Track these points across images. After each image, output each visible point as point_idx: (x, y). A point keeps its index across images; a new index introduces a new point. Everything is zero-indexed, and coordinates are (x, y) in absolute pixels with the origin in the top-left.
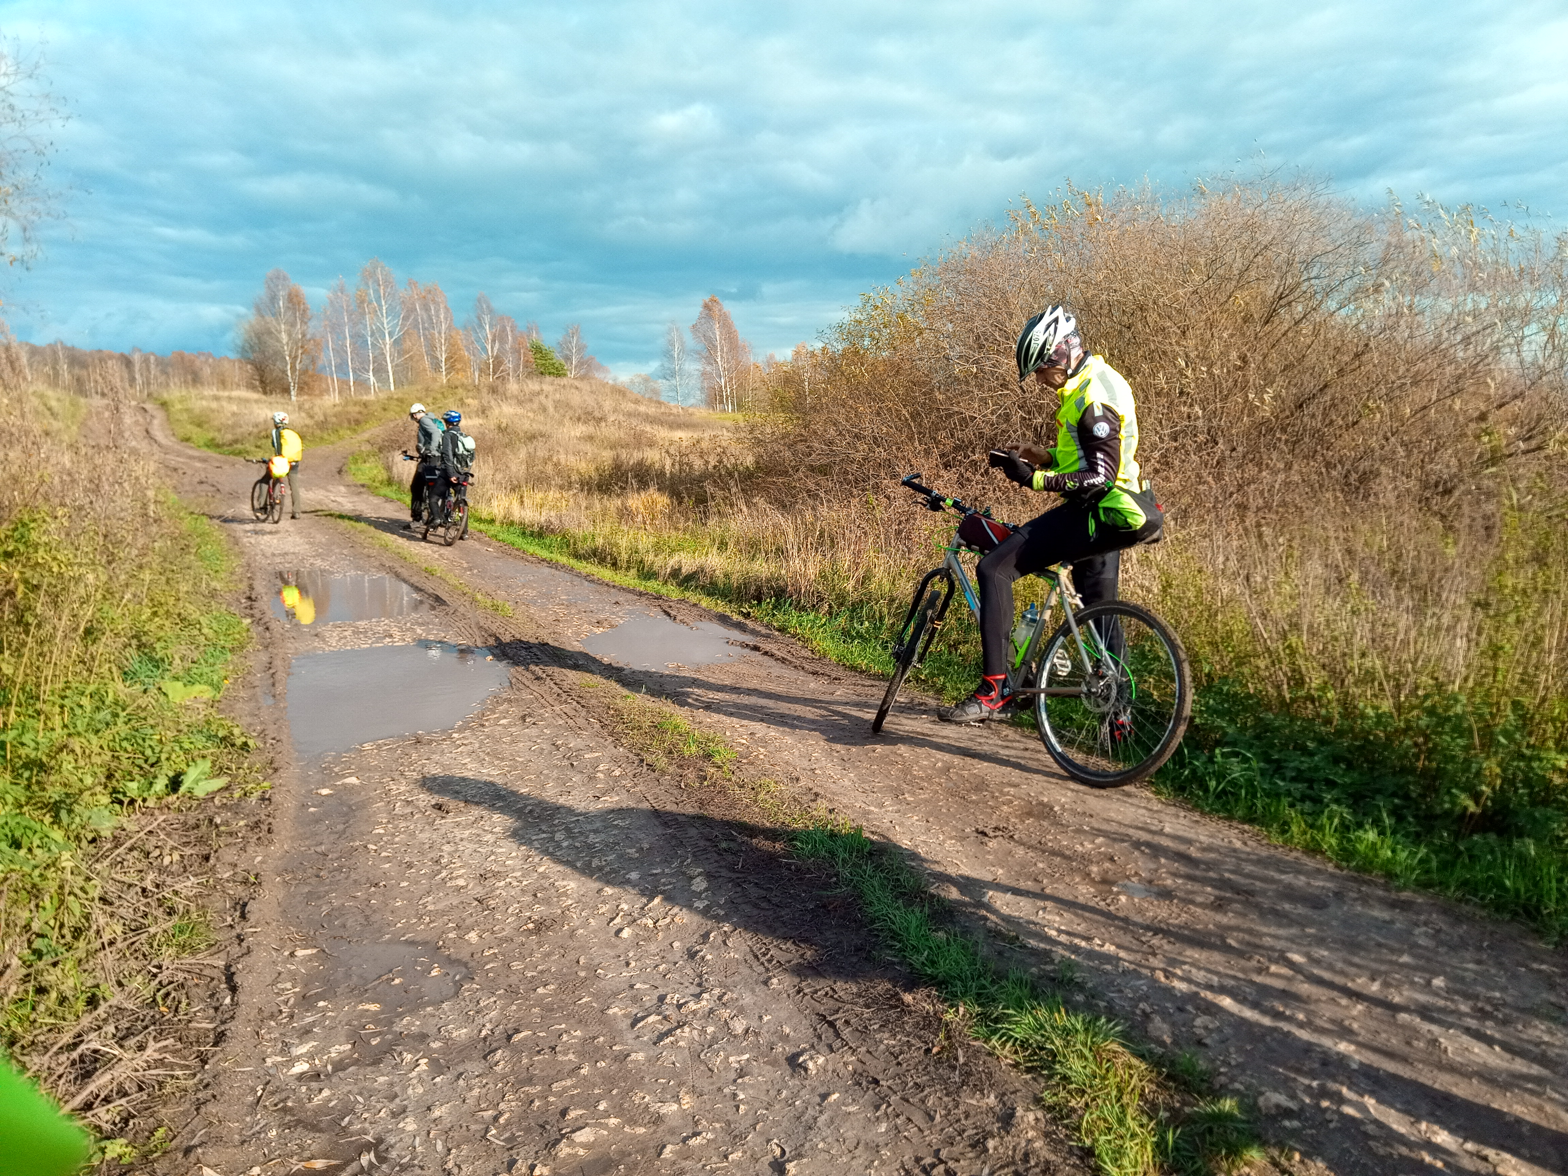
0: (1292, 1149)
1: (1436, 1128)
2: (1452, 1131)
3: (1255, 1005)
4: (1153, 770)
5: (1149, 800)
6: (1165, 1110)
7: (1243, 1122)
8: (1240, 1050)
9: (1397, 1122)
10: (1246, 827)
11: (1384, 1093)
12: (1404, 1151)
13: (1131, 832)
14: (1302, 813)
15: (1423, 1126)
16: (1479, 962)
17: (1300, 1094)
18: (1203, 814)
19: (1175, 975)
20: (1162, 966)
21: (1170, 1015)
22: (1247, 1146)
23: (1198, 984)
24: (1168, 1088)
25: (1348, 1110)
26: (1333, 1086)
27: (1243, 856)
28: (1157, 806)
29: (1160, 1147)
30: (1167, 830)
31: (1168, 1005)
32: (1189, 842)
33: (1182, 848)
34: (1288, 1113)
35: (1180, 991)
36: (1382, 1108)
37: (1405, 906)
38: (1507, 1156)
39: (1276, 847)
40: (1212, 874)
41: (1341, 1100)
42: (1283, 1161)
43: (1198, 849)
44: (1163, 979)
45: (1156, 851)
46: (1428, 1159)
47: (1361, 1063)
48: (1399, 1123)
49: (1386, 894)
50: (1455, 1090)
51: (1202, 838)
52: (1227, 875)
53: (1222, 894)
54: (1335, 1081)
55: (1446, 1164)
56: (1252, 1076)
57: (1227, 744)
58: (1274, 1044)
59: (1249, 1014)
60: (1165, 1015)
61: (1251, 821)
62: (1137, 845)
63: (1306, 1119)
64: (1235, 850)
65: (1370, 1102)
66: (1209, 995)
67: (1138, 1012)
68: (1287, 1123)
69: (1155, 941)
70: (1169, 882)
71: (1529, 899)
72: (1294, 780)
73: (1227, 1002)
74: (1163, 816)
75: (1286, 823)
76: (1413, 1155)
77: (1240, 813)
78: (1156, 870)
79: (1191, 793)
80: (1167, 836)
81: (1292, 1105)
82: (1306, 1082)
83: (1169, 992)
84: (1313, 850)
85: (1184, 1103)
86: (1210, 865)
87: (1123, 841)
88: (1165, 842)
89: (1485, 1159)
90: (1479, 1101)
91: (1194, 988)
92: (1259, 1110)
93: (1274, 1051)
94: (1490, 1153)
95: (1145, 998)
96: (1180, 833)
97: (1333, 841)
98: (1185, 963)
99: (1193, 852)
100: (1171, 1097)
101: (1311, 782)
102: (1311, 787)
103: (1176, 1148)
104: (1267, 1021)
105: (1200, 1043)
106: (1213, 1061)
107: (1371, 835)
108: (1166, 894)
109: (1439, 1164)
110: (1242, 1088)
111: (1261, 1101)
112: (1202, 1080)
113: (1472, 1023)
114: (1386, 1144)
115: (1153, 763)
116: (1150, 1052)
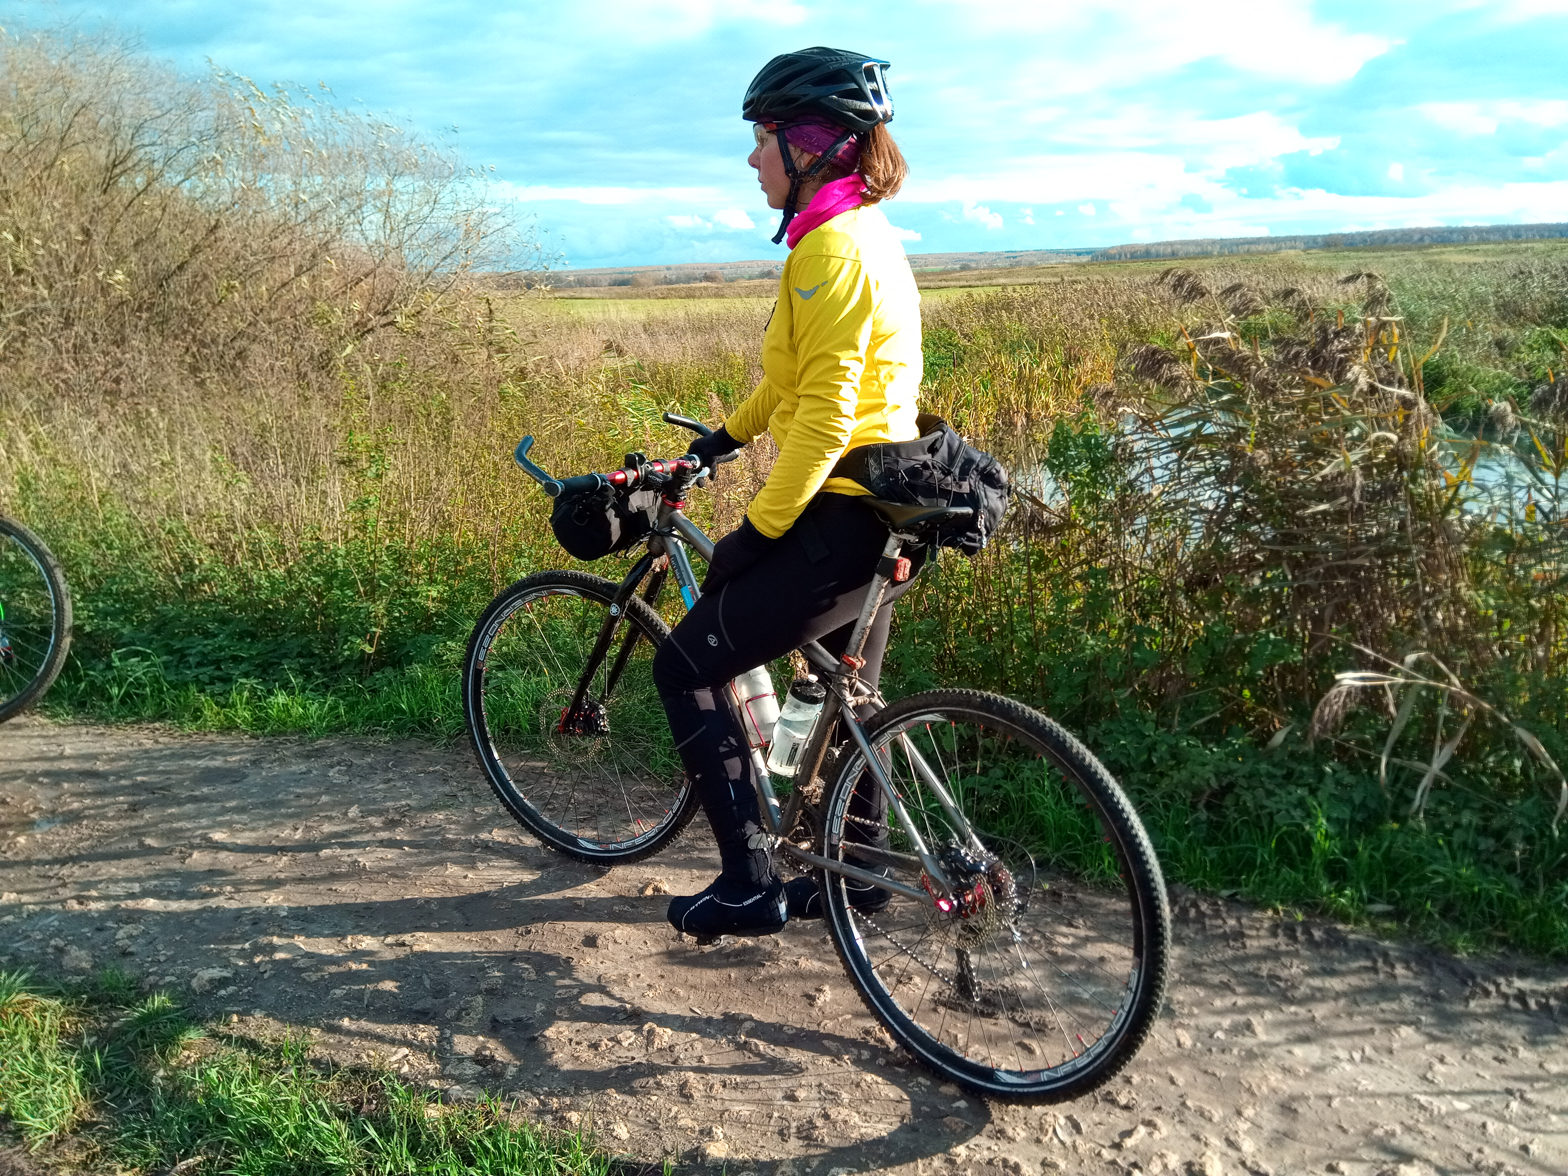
0: (229, 1014)
1: (360, 937)
2: (373, 934)
3: (182, 895)
4: (42, 692)
5: (43, 726)
6: (90, 1036)
7: (177, 1010)
8: (168, 945)
9: (325, 947)
10: (157, 725)
11: (313, 926)
12: (333, 969)
13: (25, 766)
14: (212, 695)
15: (349, 940)
16: (387, 781)
17: (233, 960)
18: (108, 724)
19: (89, 898)
20: (74, 894)
21: (88, 939)
22: (182, 1031)
23: (117, 898)
24: (90, 1013)
25: (279, 956)
26: (264, 940)
27: (156, 755)
28: (53, 730)
29: (88, 1075)
30: (68, 751)
31: (86, 930)
32: (95, 757)
33: (87, 766)
34: (223, 982)
35: (98, 911)
36: (311, 940)
37: (318, 753)
38: (419, 934)
39: (189, 736)
40: (123, 782)
41: (274, 948)
42: (222, 1029)
43: (105, 761)
44: (77, 907)
45: (57, 777)
46: (354, 966)
47: (290, 908)
48: (328, 947)
49: (301, 748)
50: (374, 898)
51: (108, 749)
52: (139, 778)
53: (136, 798)
54: (267, 934)
55: (371, 963)
56: (184, 964)
57: (124, 645)
58: (204, 925)
59: (175, 906)
60: (81, 941)
61: (161, 717)
62: (33, 778)
63: (242, 980)
64: (146, 751)
65: (300, 941)
66: (131, 904)
67: (50, 950)
68: (223, 992)
69: (65, 871)
70: (76, 805)
71: (422, 715)
72: (199, 665)
73: (151, 903)
74: (61, 740)
75: (198, 709)
76: (341, 969)
77: (149, 712)
78: (59, 797)
79: (93, 706)
80: (68, 758)
81: (225, 974)
82: (239, 947)
83: (84, 918)
84: (229, 727)
85: (112, 1020)
86: (119, 775)
87: (16, 778)
88: (66, 765)
89: (403, 944)
90: (395, 898)
91: (113, 903)
92: (194, 992)
93: (205, 930)
94: (407, 938)
95: (58, 932)
96: (84, 751)
97: (246, 714)
98: (100, 882)
99: (100, 766)
100: (97, 1020)
101: (217, 663)
102: (219, 668)
103: (107, 1066)
104: (195, 905)
105: (125, 954)
106: (141, 966)
107: (281, 698)
108: (73, 818)
109: (364, 966)
110: (173, 979)
111: (194, 983)
112: (130, 989)
113: (384, 835)
114: (318, 970)
115: (39, 687)
116: (67, 985)
